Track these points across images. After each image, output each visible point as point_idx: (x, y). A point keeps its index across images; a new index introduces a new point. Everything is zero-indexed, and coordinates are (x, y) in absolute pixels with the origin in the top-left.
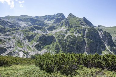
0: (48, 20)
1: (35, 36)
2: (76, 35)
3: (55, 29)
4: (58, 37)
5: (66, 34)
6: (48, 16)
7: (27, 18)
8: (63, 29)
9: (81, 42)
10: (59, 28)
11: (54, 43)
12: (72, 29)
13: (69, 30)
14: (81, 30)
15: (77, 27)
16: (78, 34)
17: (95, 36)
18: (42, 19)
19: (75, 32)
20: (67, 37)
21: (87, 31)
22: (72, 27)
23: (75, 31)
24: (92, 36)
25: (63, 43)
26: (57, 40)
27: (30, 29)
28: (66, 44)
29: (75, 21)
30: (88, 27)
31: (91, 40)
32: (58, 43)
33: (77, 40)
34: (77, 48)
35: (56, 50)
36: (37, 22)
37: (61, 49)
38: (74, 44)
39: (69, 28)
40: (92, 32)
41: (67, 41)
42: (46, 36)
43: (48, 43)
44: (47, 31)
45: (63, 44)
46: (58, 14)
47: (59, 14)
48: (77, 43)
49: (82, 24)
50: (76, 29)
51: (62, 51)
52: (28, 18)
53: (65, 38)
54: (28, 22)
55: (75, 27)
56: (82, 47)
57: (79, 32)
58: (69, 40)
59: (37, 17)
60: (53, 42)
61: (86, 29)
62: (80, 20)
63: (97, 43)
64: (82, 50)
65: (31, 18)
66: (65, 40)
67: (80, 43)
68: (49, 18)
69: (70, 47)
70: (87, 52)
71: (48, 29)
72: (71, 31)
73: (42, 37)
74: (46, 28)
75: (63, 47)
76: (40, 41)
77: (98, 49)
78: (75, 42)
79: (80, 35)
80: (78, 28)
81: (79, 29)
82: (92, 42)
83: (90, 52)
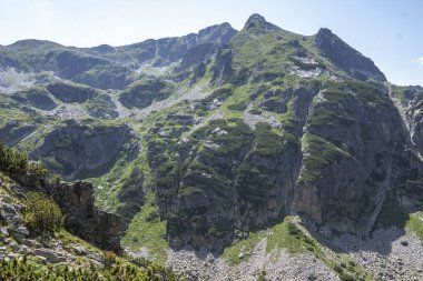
0: (158, 64)
2: (251, 120)
3: (162, 97)
4: (155, 131)
5: (196, 118)
8: (200, 90)
9: (268, 156)
10: (182, 90)
11: (122, 164)
12: (242, 92)
13: (223, 94)
14: (289, 93)
15: (268, 77)
16: (267, 113)
19: (250, 107)
20: (200, 134)
21: (319, 98)
22: (241, 80)
23: (253, 97)
24: (344, 122)
25: (170, 163)
26: (143, 152)
28: (185, 169)
29: (266, 48)
34: (244, 193)
35: (123, 204)
37: (151, 197)
39: (227, 86)
41: (195, 151)
43: (92, 167)
45: (170, 168)
48: (249, 160)
49: (298, 63)
50: (263, 88)
51: (156, 209)
52: (51, 54)
53: (185, 138)
55: (257, 80)
56: (270, 187)
57: (272, 107)
58: (206, 143)
59: (104, 48)
60: (122, 160)
61: (317, 85)
62: (295, 42)
63: (378, 164)
64: (272, 204)
66: (184, 150)
67: (266, 163)
69: (204, 181)
70: (301, 214)
72: (230, 101)
73: (63, 131)
74: (114, 95)
75: (165, 186)
76: (48, 155)
77: (379, 199)
79: (274, 120)
80: (275, 84)
81: (274, 88)
83: (319, 218)
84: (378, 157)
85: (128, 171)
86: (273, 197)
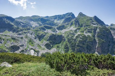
0: (58, 20)
1: (45, 35)
2: (86, 35)
3: (65, 28)
4: (68, 36)
5: (75, 34)
6: (58, 15)
7: (38, 18)
8: (73, 28)
9: (91, 42)
10: (69, 27)
11: (63, 42)
12: (82, 28)
13: (79, 29)
14: (92, 29)
15: (87, 26)
16: (88, 33)
17: (107, 36)
18: (52, 19)
19: (85, 32)
20: (77, 37)
21: (98, 30)
22: (82, 26)
23: (85, 30)
24: (103, 35)
25: (73, 42)
26: (66, 40)
27: (41, 28)
28: (76, 44)
29: (85, 20)
30: (99, 26)
31: (103, 39)
32: (67, 43)
33: (87, 40)
34: (87, 48)
35: (66, 50)
36: (47, 22)
37: (70, 48)
38: (83, 44)
39: (79, 27)
40: (104, 31)
41: (77, 40)
42: (56, 35)
43: (58, 42)
44: (57, 30)
45: (73, 43)
46: (67, 13)
47: (69, 13)
48: (87, 42)
49: (92, 23)
50: (87, 28)
51: (72, 51)
53: (75, 38)
54: (38, 22)
55: (85, 26)
56: (92, 47)
57: (89, 32)
58: (79, 39)
59: (47, 17)
60: (63, 41)
61: (97, 28)
62: (91, 19)
63: (109, 43)
64: (92, 50)
65: (41, 18)
66: (75, 40)
67: (90, 43)
68: (59, 18)
69: (80, 46)
70: (98, 52)
71: (57, 28)
72: (80, 30)
73: (52, 36)
74: (56, 27)
75: (73, 47)
76: (50, 40)
77: (110, 49)
78: (85, 41)
79: (90, 34)
80: (89, 27)
81: (89, 28)
82: (104, 42)
83: (101, 53)
84: (109, 42)
85: (65, 43)
86: (93, 49)
